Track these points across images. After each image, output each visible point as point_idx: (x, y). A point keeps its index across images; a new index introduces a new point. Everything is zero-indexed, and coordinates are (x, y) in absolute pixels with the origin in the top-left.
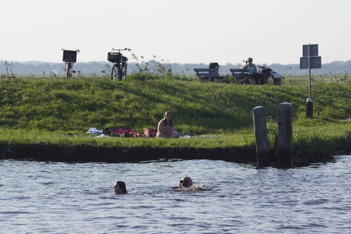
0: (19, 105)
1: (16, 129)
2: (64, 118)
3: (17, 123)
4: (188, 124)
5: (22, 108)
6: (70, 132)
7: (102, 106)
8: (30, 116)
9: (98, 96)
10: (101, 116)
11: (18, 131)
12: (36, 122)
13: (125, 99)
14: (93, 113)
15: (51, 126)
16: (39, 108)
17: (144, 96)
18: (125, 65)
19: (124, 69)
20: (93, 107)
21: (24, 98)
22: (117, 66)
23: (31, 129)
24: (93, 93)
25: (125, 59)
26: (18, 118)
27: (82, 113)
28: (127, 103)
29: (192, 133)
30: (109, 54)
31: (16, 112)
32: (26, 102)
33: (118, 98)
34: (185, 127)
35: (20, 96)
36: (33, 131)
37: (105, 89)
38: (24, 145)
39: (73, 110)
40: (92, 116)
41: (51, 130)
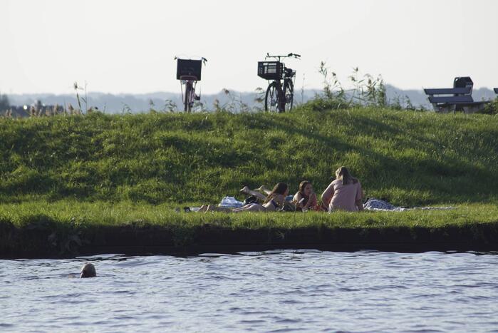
0: (97, 159)
1: (92, 202)
2: (178, 181)
3: (93, 192)
4: (402, 187)
5: (102, 165)
6: (188, 205)
7: (245, 159)
8: (118, 178)
9: (240, 140)
10: (244, 176)
11: (96, 205)
12: (128, 189)
13: (288, 146)
14: (230, 171)
15: (154, 195)
16: (132, 164)
17: (322, 138)
18: (289, 83)
19: (288, 92)
20: (230, 160)
21: (107, 147)
22: (276, 85)
23: (119, 201)
24: (231, 135)
25: (290, 73)
26: (95, 183)
27: (209, 171)
28: (292, 152)
29: (408, 203)
30: (260, 64)
31: (92, 172)
32: (110, 153)
33: (276, 143)
34: (397, 193)
35: (98, 143)
36: (122, 204)
37: (252, 127)
38: (102, 227)
39: (194, 167)
40: (227, 176)
41: (154, 202)
